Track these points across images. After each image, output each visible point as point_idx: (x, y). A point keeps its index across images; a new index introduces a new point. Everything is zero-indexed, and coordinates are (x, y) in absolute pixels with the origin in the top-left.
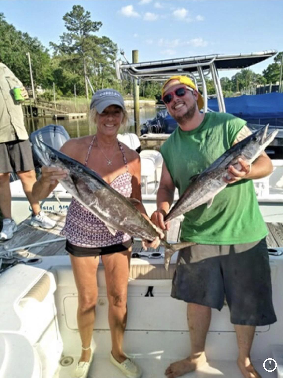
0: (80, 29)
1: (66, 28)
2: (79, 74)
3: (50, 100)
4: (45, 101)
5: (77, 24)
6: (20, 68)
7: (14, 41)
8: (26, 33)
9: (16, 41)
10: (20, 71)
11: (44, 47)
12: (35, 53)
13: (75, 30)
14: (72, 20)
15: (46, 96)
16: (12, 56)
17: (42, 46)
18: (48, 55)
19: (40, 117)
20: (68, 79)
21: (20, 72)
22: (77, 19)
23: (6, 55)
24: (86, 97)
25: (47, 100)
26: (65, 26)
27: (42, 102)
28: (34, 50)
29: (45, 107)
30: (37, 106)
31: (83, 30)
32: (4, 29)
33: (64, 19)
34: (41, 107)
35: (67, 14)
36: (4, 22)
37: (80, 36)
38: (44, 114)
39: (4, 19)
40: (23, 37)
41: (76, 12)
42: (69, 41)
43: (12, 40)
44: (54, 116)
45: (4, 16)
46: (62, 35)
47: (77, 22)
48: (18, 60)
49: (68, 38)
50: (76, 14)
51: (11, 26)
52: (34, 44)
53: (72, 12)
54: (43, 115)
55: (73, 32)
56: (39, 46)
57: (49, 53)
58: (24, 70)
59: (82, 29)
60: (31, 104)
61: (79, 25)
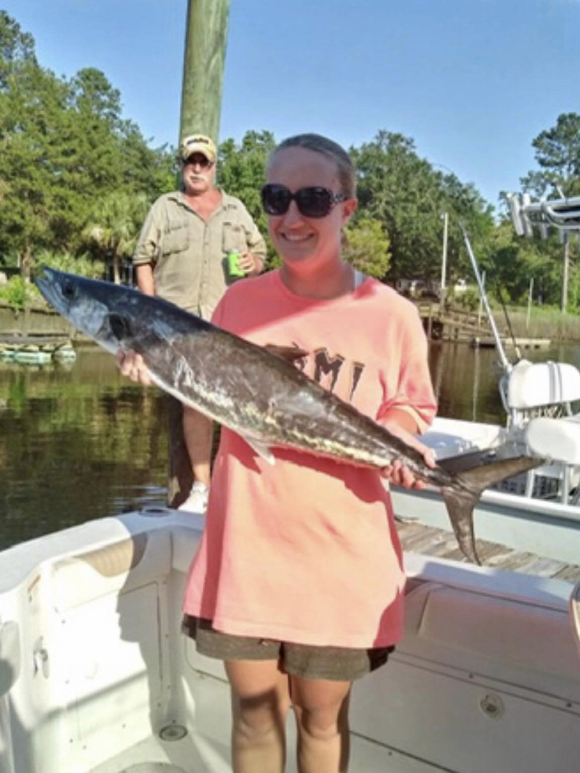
0: (568, 162)
1: (536, 162)
2: (552, 257)
3: (473, 307)
4: (463, 310)
5: (563, 153)
6: (429, 244)
7: (426, 191)
8: (452, 176)
9: (429, 191)
10: (428, 249)
11: (485, 202)
12: (463, 214)
13: (556, 164)
14: (553, 145)
15: (466, 300)
16: (415, 221)
17: (482, 201)
18: (492, 219)
19: (445, 341)
20: (527, 267)
21: (427, 253)
22: (565, 144)
23: (404, 219)
24: (561, 308)
25: (468, 308)
26: (536, 158)
27: (456, 311)
28: (463, 208)
29: (460, 323)
30: (443, 319)
31: (575, 165)
32: (411, 168)
33: (535, 144)
34: (450, 321)
35: (543, 135)
36: (412, 156)
37: (566, 177)
38: (456, 337)
39: (413, 150)
40: (443, 183)
41: (564, 128)
42: (539, 187)
43: (420, 190)
44: (474, 342)
45: (414, 144)
46: (526, 175)
47: (563, 148)
48: (425, 229)
49: (538, 183)
50: (563, 133)
51: (424, 163)
52: (464, 196)
53: (556, 130)
54: (453, 338)
55: (551, 170)
56: (473, 200)
57: (494, 214)
58: (435, 248)
59: (574, 162)
60: (432, 315)
61: (566, 154)
